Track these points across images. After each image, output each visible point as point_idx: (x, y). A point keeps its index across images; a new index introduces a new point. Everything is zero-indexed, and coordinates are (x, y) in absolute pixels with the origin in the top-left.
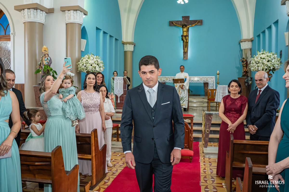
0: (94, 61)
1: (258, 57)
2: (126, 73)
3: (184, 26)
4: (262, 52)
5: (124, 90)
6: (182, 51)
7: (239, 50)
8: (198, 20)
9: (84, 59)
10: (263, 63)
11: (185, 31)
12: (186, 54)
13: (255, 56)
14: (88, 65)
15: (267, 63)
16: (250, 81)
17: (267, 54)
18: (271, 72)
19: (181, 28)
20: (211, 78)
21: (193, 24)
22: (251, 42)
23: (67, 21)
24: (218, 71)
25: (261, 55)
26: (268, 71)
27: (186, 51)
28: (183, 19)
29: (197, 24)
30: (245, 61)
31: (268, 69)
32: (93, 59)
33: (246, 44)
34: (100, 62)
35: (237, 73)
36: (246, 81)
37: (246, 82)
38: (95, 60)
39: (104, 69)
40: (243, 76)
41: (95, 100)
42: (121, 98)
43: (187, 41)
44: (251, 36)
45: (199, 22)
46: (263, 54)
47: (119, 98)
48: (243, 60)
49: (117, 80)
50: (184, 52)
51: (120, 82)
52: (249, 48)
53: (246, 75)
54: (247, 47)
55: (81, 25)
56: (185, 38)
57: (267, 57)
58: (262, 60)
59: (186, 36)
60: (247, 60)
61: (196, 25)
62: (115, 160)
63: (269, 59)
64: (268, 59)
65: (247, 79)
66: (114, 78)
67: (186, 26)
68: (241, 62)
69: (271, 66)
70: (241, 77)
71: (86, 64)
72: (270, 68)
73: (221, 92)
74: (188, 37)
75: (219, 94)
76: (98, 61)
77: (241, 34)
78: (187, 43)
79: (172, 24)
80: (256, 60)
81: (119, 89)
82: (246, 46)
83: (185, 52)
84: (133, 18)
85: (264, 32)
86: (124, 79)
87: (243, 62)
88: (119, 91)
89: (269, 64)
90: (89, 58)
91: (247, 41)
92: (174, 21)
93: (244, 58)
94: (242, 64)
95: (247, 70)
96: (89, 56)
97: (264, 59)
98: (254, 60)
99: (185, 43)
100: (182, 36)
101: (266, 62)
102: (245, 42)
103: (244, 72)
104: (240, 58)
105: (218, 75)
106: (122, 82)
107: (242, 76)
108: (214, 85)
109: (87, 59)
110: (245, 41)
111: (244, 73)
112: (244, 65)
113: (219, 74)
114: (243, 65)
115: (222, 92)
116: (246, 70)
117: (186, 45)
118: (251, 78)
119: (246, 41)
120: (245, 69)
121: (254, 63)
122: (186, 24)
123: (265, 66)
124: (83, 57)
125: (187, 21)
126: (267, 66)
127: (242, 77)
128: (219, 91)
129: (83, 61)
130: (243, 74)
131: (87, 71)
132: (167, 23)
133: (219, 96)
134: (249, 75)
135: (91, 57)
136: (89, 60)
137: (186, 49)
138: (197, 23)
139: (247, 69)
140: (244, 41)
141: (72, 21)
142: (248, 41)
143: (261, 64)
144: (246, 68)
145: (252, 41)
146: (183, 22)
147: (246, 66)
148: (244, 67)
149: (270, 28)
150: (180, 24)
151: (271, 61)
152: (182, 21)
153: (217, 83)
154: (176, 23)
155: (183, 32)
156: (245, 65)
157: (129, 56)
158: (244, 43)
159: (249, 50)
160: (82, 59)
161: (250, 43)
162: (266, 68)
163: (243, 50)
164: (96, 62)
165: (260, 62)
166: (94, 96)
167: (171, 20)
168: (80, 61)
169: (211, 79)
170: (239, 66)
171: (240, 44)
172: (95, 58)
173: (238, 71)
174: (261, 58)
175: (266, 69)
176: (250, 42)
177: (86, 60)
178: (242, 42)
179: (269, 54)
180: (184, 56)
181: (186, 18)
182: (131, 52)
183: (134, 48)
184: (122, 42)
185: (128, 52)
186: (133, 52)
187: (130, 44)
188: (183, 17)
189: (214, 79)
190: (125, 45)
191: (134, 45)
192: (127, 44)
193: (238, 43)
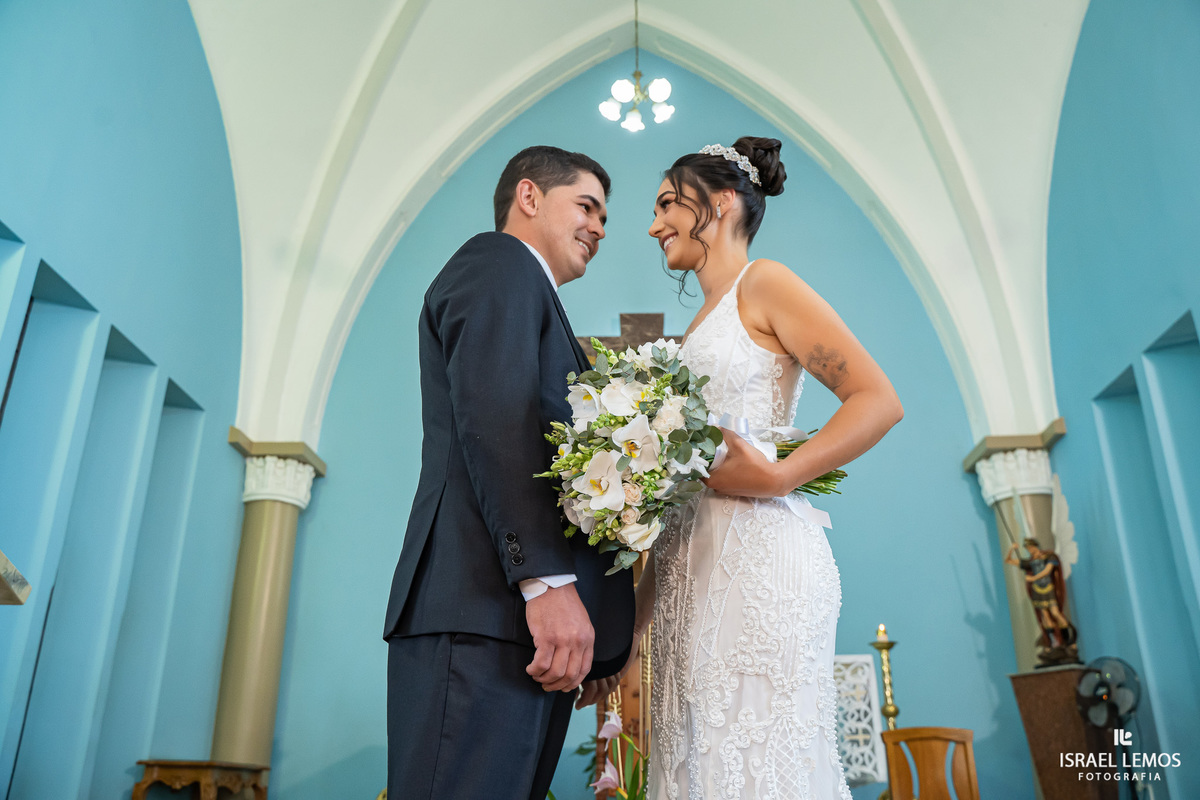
20: (847, 665)
22: (1046, 454)
24: (882, 627)
28: (628, 327)
30: (1046, 562)
33: (1018, 467)
35: (980, 655)
36: (1085, 690)
37: (1096, 700)
40: (1048, 660)
44: (1040, 418)
48: (1025, 554)
52: (1041, 489)
53: (1069, 653)
54: (1025, 486)
60: (1057, 551)
70: (1031, 670)
82: (1017, 477)
87: (1027, 567)
91: (1022, 448)
93: (1032, 543)
95: (1064, 616)
102: (1010, 456)
105: (884, 655)
107: (1039, 662)
108: (871, 723)
110: (1007, 447)
111: (1051, 644)
112: (1043, 586)
113: (889, 646)
114: (1030, 587)
116: (1063, 623)
119: (1013, 450)
120: (1055, 611)
125: (649, 339)
127: (1038, 667)
130: (1040, 650)
139: (1065, 612)
140: (1005, 451)
142: (1029, 449)
144: (1060, 609)
145: (1051, 443)
146: (627, 346)
147: (1055, 590)
148: (1047, 597)
152: (618, 338)
153: (887, 716)
156: (1049, 588)
158: (1005, 460)
161: (1041, 457)
169: (847, 673)
171: (972, 472)
176: (1039, 453)
178: (987, 456)
181: (643, 324)
182: (289, 509)
183: (314, 490)
184: (235, 431)
185: (267, 505)
186: (302, 514)
187: (289, 461)
188: (624, 319)
189: (870, 675)
190: (253, 465)
191: (318, 476)
192: (268, 459)
193: (956, 471)
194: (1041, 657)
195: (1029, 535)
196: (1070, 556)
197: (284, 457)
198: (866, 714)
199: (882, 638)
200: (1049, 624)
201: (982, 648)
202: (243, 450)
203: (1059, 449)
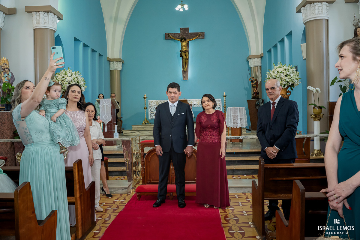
0: (73, 78)
1: (274, 71)
2: (114, 96)
3: (182, 40)
4: (279, 66)
5: (112, 116)
6: (181, 70)
7: (247, 68)
8: (199, 33)
9: (59, 76)
10: (280, 78)
11: (185, 46)
12: (186, 73)
13: (270, 70)
14: (64, 83)
15: (286, 78)
16: (261, 103)
17: (284, 67)
18: (289, 89)
19: (180, 42)
21: (194, 38)
23: (35, 26)
24: (225, 93)
25: (278, 69)
26: (287, 87)
27: (185, 69)
28: (182, 31)
29: (199, 38)
30: (255, 81)
31: (286, 85)
32: (71, 75)
33: (255, 61)
34: (81, 79)
35: (246, 95)
36: (256, 103)
37: (257, 105)
38: (74, 76)
39: (86, 89)
40: (253, 98)
41: (80, 121)
42: (109, 126)
43: (187, 58)
44: (260, 52)
45: (200, 36)
46: (279, 67)
47: (106, 126)
48: (252, 79)
49: (104, 103)
50: (183, 71)
51: (107, 105)
52: (259, 65)
53: (257, 96)
54: (256, 65)
55: (55, 32)
56: (184, 55)
57: (285, 71)
58: (279, 74)
59: (186, 51)
60: (257, 79)
61: (196, 38)
62: (106, 203)
63: (288, 73)
64: (286, 73)
65: (258, 102)
66: (99, 100)
67: (185, 40)
68: (250, 82)
69: (290, 81)
71: (62, 81)
72: (288, 84)
73: (231, 114)
74: (188, 53)
75: (229, 117)
76: (79, 78)
77: (249, 49)
78: (187, 59)
79: (168, 37)
80: (273, 74)
81: (106, 114)
82: (255, 63)
83: (185, 71)
84: (120, 29)
85: (275, 47)
86: (112, 101)
87: (252, 81)
88: (106, 117)
89: (287, 79)
90: (66, 74)
92: (170, 33)
93: (253, 77)
94: (252, 84)
96: (66, 72)
97: (281, 73)
98: (271, 75)
99: (184, 60)
100: (181, 51)
101: (284, 77)
103: (254, 93)
104: (249, 78)
105: (225, 98)
106: (109, 105)
109: (63, 75)
110: (254, 57)
111: (255, 95)
112: (254, 85)
113: (226, 96)
115: (233, 115)
116: (257, 91)
117: (185, 63)
118: (263, 100)
119: (255, 58)
120: (255, 89)
121: (270, 78)
122: (185, 37)
123: (283, 81)
124: (57, 73)
125: (186, 34)
126: (286, 81)
127: (252, 99)
128: (229, 114)
129: (57, 78)
130: (253, 96)
131: (64, 90)
132: (162, 36)
133: (229, 120)
134: (259, 97)
135: (68, 73)
136: (66, 77)
137: (186, 67)
138: (198, 36)
140: (253, 58)
141: (42, 25)
142: (257, 58)
143: (278, 78)
144: (257, 89)
145: (261, 57)
146: (182, 35)
147: (256, 86)
148: (254, 87)
149: (282, 41)
150: (178, 37)
151: (290, 76)
152: (180, 33)
153: (224, 107)
154: (173, 36)
155: (182, 46)
156: (255, 85)
157: (116, 76)
158: (253, 60)
159: (259, 68)
160: (57, 75)
161: (259, 60)
162: (285, 83)
163: (252, 68)
164: (76, 79)
165: (278, 76)
166: (78, 116)
167: (167, 33)
168: (54, 77)
170: (248, 87)
171: (248, 60)
172: (74, 74)
173: (246, 92)
174: (278, 72)
175: (285, 85)
176: (259, 58)
177: (61, 77)
178: (250, 59)
179: (287, 68)
180: (183, 76)
181: (185, 30)
182: (119, 71)
183: (122, 66)
184: (108, 58)
185: (115, 71)
186: (121, 71)
187: (118, 62)
188: (181, 29)
189: (221, 101)
190: (111, 63)
191: (123, 63)
192: (114, 62)
193: (246, 60)
194: (252, 97)
195: (253, 75)
196: (259, 80)
197: (117, 61)
198: (219, 108)
199: (225, 95)
200: (254, 91)
201: (246, 94)
202: (109, 61)
203: (262, 58)
